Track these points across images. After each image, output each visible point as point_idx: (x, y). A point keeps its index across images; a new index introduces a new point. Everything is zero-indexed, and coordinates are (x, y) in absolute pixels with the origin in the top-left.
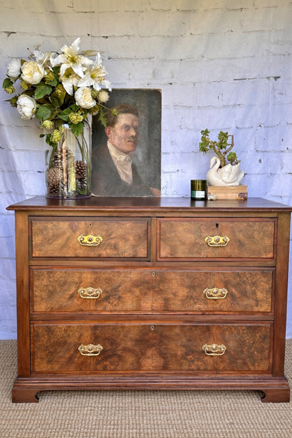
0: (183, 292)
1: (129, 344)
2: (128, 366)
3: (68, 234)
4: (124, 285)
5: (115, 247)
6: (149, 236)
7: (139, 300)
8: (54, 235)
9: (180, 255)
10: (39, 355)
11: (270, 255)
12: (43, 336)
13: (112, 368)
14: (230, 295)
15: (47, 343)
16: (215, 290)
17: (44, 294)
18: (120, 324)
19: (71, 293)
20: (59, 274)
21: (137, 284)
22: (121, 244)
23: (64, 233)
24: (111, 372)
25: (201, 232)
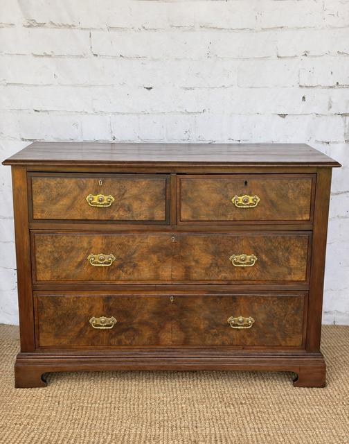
0: (206, 259)
1: (146, 317)
2: (145, 340)
3: (75, 193)
4: (140, 252)
5: (129, 209)
6: (168, 197)
7: (157, 268)
8: (58, 195)
9: (203, 218)
10: (44, 329)
11: (307, 217)
12: (48, 308)
13: (128, 342)
14: (260, 262)
15: (53, 315)
16: (242, 257)
17: (49, 262)
18: (136, 294)
19: (79, 260)
20: (65, 239)
21: (155, 250)
22: (136, 205)
23: (70, 192)
24: (126, 347)
25: (228, 191)
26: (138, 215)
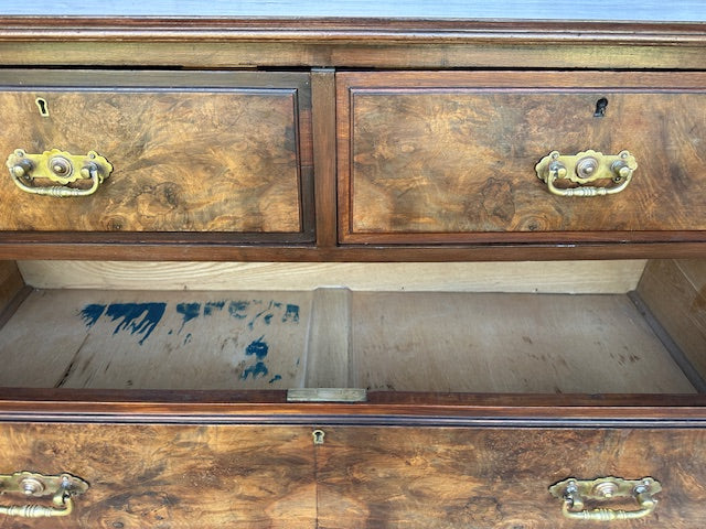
5: (171, 197)
6: (306, 154)
9: (426, 223)
25: (526, 136)
26: (206, 217)
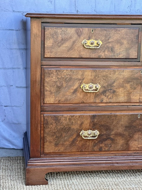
1: (120, 130)
2: (119, 147)
3: (74, 39)
4: (118, 82)
5: (112, 50)
7: (129, 94)
8: (62, 40)
10: (48, 139)
12: (51, 124)
13: (106, 149)
15: (54, 129)
17: (53, 90)
18: (113, 113)
19: (75, 88)
20: (66, 72)
21: (127, 81)
22: (117, 48)
23: (71, 38)
24: (105, 152)
26: (118, 54)
